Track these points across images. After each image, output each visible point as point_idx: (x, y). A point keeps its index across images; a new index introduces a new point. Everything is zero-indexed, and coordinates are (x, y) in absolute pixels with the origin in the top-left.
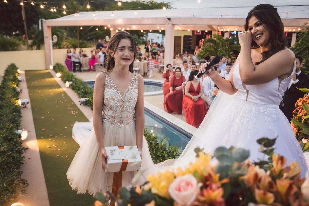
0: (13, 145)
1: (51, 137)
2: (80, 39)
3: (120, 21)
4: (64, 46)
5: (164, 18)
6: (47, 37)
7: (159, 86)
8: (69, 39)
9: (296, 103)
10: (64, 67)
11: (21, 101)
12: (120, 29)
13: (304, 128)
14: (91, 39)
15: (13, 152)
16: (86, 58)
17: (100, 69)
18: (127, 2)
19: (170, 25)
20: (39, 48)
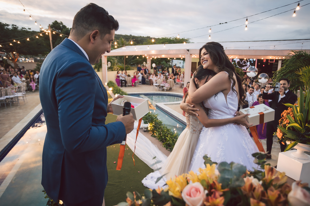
2: (126, 64)
3: (153, 52)
4: (115, 69)
5: (184, 50)
6: (104, 63)
7: (180, 97)
8: (118, 64)
9: (282, 114)
10: (115, 84)
12: (153, 57)
13: (288, 133)
14: (134, 64)
16: (129, 77)
17: (139, 85)
18: (159, 39)
19: (189, 55)
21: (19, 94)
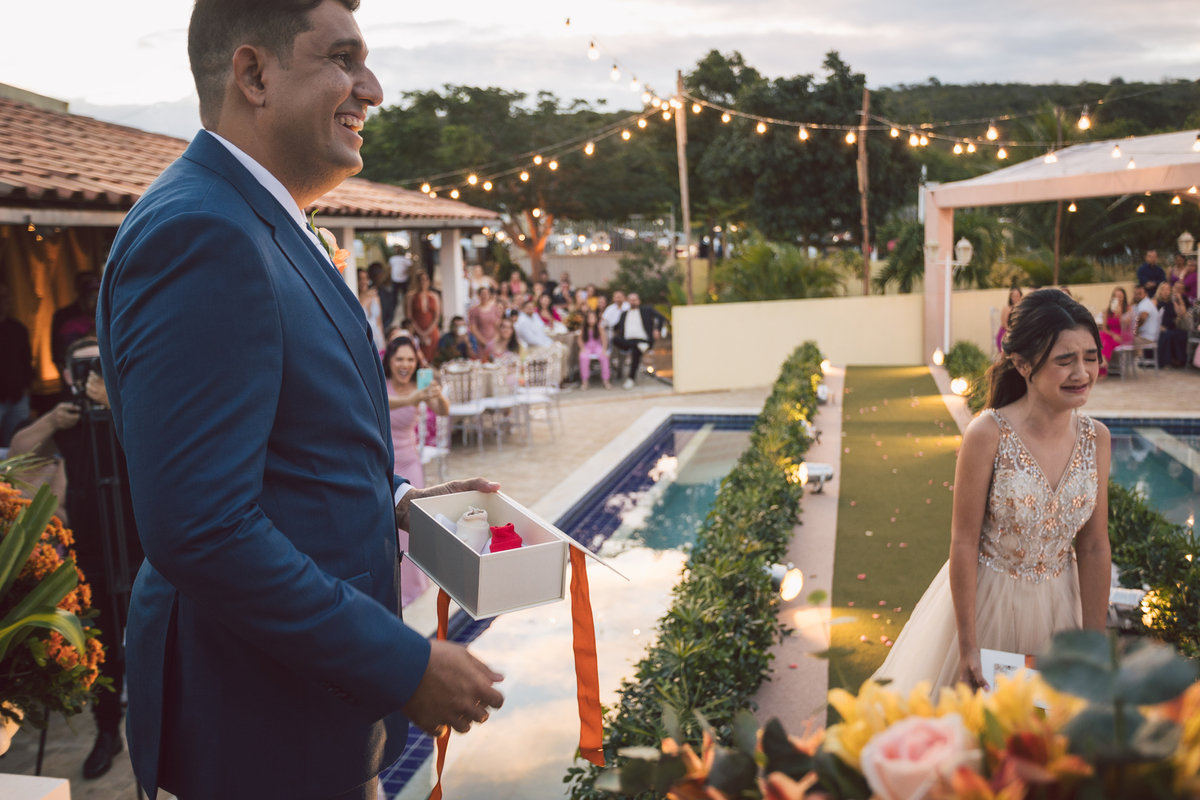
0: (747, 611)
1: (883, 606)
2: (1064, 252)
4: (1000, 277)
6: (935, 248)
11: (809, 468)
14: (1118, 250)
15: (742, 634)
17: (1138, 369)
20: (906, 288)
21: (535, 395)
